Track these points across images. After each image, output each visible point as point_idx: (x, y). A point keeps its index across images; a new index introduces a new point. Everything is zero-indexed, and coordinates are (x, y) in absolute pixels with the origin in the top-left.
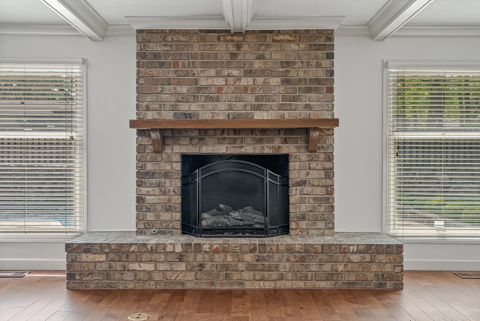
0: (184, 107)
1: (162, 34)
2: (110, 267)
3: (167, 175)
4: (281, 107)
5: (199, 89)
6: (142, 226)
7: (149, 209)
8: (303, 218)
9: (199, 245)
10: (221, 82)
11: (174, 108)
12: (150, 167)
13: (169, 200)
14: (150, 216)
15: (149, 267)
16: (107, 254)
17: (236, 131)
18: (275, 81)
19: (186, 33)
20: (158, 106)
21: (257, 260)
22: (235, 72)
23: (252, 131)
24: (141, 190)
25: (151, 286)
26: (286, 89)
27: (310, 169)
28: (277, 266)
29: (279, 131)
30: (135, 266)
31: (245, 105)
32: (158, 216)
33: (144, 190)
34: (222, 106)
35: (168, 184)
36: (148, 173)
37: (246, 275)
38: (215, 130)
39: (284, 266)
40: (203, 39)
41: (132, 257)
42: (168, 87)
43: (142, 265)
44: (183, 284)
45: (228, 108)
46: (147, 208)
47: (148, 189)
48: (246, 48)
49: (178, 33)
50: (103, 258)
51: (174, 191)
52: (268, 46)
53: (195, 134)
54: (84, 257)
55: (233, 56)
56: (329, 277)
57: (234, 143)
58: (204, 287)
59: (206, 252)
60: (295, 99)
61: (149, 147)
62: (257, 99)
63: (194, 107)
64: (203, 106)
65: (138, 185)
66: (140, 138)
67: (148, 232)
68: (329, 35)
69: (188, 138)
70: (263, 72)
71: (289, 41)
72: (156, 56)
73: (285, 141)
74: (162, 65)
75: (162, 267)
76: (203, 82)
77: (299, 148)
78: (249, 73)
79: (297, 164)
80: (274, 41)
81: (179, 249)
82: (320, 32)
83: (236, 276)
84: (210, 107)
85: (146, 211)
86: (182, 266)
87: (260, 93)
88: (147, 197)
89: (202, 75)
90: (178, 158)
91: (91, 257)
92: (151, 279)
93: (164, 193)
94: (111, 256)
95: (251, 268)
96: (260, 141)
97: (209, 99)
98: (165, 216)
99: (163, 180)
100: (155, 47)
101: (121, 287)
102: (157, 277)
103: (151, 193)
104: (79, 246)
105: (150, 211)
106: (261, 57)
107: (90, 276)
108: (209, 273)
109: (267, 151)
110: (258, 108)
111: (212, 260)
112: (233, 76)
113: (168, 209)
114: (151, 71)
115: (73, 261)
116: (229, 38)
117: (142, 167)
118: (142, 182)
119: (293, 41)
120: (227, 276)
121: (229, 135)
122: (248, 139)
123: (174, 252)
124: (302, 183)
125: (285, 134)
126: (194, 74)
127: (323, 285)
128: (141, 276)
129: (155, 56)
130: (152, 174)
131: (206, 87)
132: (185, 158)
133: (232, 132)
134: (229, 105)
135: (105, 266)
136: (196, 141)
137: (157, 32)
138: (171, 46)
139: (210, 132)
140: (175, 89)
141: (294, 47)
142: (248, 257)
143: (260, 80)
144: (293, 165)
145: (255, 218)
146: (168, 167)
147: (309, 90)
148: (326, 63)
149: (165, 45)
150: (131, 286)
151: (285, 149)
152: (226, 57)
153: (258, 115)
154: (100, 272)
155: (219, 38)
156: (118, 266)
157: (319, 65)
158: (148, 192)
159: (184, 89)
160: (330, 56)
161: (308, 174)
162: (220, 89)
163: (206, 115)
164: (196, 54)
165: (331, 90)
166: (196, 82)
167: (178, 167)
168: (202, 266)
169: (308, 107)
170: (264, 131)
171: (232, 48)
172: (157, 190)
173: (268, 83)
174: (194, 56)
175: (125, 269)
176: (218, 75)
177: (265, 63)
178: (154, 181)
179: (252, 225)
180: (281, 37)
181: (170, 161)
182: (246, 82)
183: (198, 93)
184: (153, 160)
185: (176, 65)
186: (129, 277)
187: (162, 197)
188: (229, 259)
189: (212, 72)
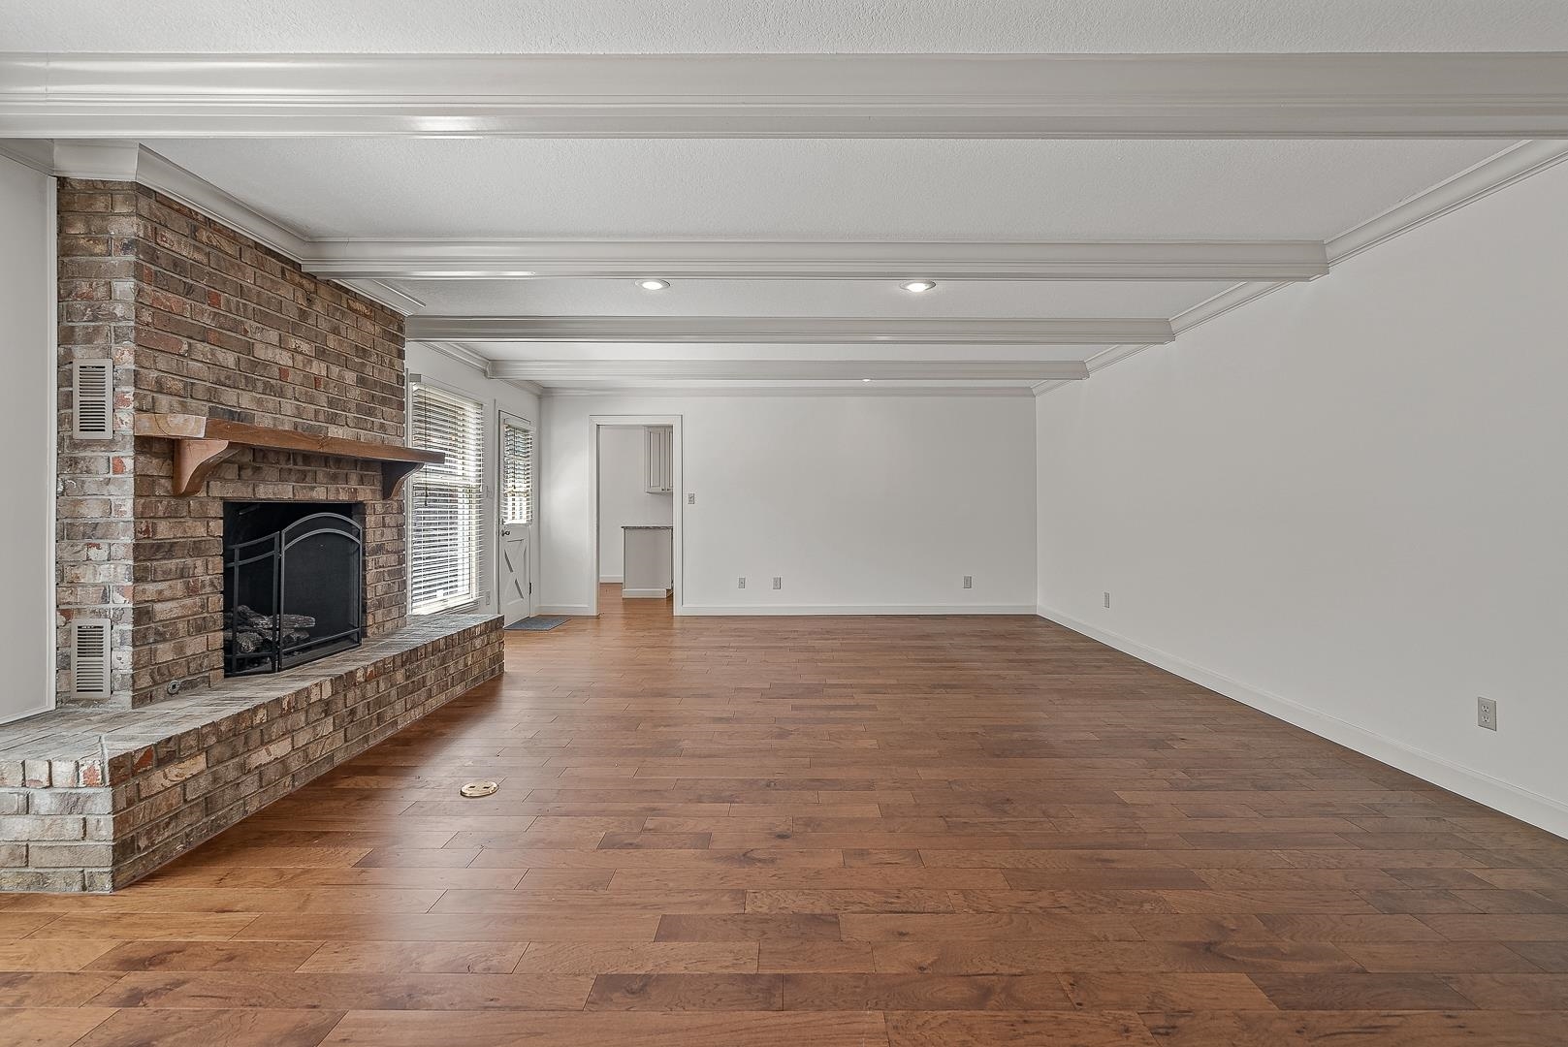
0: (232, 398)
1: (196, 224)
2: (215, 780)
3: (197, 549)
4: (358, 423)
5: (254, 366)
6: (145, 681)
7: (161, 634)
8: (379, 605)
9: (351, 674)
10: (284, 359)
11: (211, 396)
12: (164, 531)
13: (202, 606)
14: (165, 653)
15: (280, 749)
16: (207, 750)
17: (307, 457)
18: (350, 377)
19: (233, 237)
20: (181, 385)
21: (408, 678)
22: (305, 347)
23: (326, 459)
24: (144, 591)
25: (287, 786)
26: (361, 393)
27: (384, 526)
28: (424, 679)
29: (355, 462)
30: (260, 757)
31: (317, 412)
32: (180, 649)
33: (151, 589)
34: (287, 406)
35: (200, 570)
36: (159, 547)
37: (399, 706)
38: (277, 451)
39: (431, 677)
40: (261, 266)
41: (256, 736)
42: (199, 346)
43: (272, 748)
44: (331, 758)
45: (295, 411)
46: (157, 633)
47: (161, 586)
48: (318, 307)
49: (219, 231)
50: (200, 763)
51: (212, 584)
52: (343, 313)
53: (246, 458)
54: (158, 780)
55: (303, 315)
56: (463, 675)
57: (303, 480)
58: (357, 750)
59: (360, 683)
60: (371, 412)
61: (163, 481)
62: (331, 403)
63: (246, 401)
64: (259, 402)
65: (137, 580)
66: (141, 458)
67: (161, 691)
68: (400, 322)
69: (235, 467)
70: (338, 358)
71: (366, 316)
72: (177, 264)
73: (361, 482)
74: (189, 291)
75: (302, 739)
76: (261, 353)
77: (373, 492)
78: (321, 354)
79: (373, 518)
80: (349, 308)
81: (327, 692)
82: (394, 314)
83: (389, 715)
84: (271, 406)
85: (156, 642)
86: (329, 725)
87: (334, 393)
88: (158, 607)
89: (258, 336)
90: (216, 509)
91: (174, 772)
92: (285, 772)
93: (191, 591)
94: (216, 750)
95: (404, 692)
96: (334, 478)
97: (269, 389)
98: (195, 645)
99: (189, 561)
100: (175, 244)
101: (237, 819)
102: (295, 765)
103: (167, 594)
104: (147, 753)
105: (165, 640)
106: (336, 331)
107: (173, 824)
108: (361, 723)
109: (343, 497)
110: (332, 419)
111: (364, 697)
112: (301, 353)
113: (201, 628)
114: (168, 299)
115: (130, 803)
116: (297, 279)
117: (147, 531)
118: (146, 569)
119: (370, 317)
120: (380, 718)
121: (295, 464)
122: (321, 473)
124: (379, 549)
125: (362, 468)
126: (246, 331)
127: (459, 690)
128: (271, 774)
129: (175, 265)
130: (168, 549)
131: (266, 364)
132: (233, 510)
133: (300, 460)
134: (298, 408)
135: (204, 783)
136: (248, 471)
137: (188, 214)
138: (208, 255)
139: (272, 457)
140: (213, 355)
141: (368, 326)
142: (399, 677)
143: (335, 370)
144: (371, 520)
145: (295, 622)
146: (200, 531)
147: (383, 401)
148: (396, 361)
149: (197, 248)
150: (254, 806)
151: (366, 494)
152: (293, 315)
154: (193, 806)
155: (283, 272)
156: (229, 770)
157: (391, 365)
158: (160, 592)
159: (229, 359)
160: (401, 355)
161: (383, 535)
162: (283, 373)
163: (264, 421)
164: (250, 290)
165: (402, 406)
166: (249, 349)
167: (217, 528)
168: (353, 712)
169: (382, 427)
170: (340, 460)
172: (179, 585)
173: (344, 378)
174: (243, 291)
175: (244, 770)
176: (282, 345)
177: (340, 343)
178: (172, 564)
180: (357, 305)
181: (205, 518)
182: (318, 368)
183: (252, 373)
184: (171, 515)
185: (214, 300)
186: (250, 786)
187: (188, 601)
188: (382, 686)
189: (273, 336)
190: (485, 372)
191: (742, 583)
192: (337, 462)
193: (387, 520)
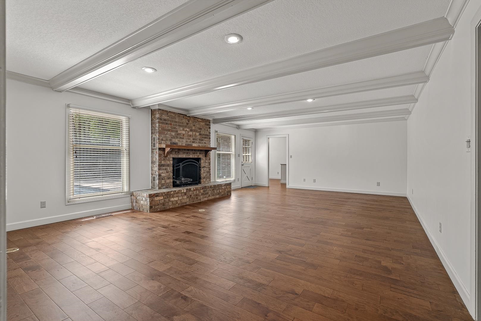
0: (174, 140)
1: (167, 112)
2: (164, 201)
3: (168, 165)
4: (199, 143)
5: (178, 134)
6: (160, 186)
7: (163, 179)
8: (204, 178)
9: (190, 189)
10: (184, 132)
11: (170, 140)
12: (163, 162)
13: (169, 175)
14: (163, 182)
15: (176, 199)
16: (163, 196)
17: (188, 150)
18: (197, 134)
19: (174, 113)
20: (165, 139)
21: (204, 192)
22: (188, 130)
23: (192, 150)
24: (160, 172)
25: (177, 205)
26: (200, 137)
28: (208, 193)
29: (199, 150)
30: (172, 199)
31: (190, 141)
32: (165, 181)
34: (184, 141)
35: (169, 169)
37: (202, 197)
38: (182, 149)
39: (210, 192)
40: (179, 117)
41: (171, 196)
42: (168, 132)
43: (174, 198)
44: (186, 203)
46: (162, 178)
47: (163, 171)
48: (190, 122)
49: (172, 113)
50: (162, 198)
51: (171, 171)
52: (196, 122)
53: (177, 150)
54: (157, 199)
55: (187, 124)
56: (219, 194)
57: (187, 154)
58: (191, 203)
59: (192, 191)
60: (202, 140)
61: (163, 154)
62: (193, 139)
63: (176, 141)
64: (179, 140)
65: (159, 170)
66: (159, 151)
67: (162, 188)
68: (209, 121)
69: (175, 152)
70: (195, 131)
72: (165, 120)
73: (200, 154)
74: (167, 123)
75: (180, 198)
76: (179, 132)
77: (203, 156)
78: (191, 130)
79: (203, 161)
80: (197, 121)
81: (185, 191)
82: (208, 120)
83: (199, 198)
84: (181, 141)
85: (162, 180)
86: (185, 197)
87: (194, 137)
88: (162, 174)
89: (179, 129)
90: (171, 159)
92: (177, 203)
93: (167, 172)
94: (165, 197)
95: (202, 194)
96: (194, 153)
97: (180, 138)
98: (168, 181)
99: (167, 167)
100: (164, 117)
101: (168, 208)
102: (179, 202)
104: (154, 194)
106: (194, 126)
107: (158, 206)
108: (193, 198)
109: (196, 157)
110: (193, 142)
111: (193, 193)
113: (169, 178)
114: (163, 126)
115: (152, 201)
116: (186, 117)
117: (160, 162)
118: (160, 168)
119: (202, 122)
120: (197, 198)
122: (191, 152)
123: (184, 192)
124: (204, 167)
125: (200, 151)
126: (177, 129)
127: (217, 196)
128: (174, 202)
129: (164, 120)
130: (163, 165)
131: (180, 134)
132: (174, 159)
133: (187, 150)
134: (186, 141)
135: (163, 201)
136: (177, 153)
137: (166, 111)
138: (170, 117)
140: (171, 133)
141: (202, 124)
142: (202, 191)
143: (194, 133)
144: (202, 161)
145: (189, 180)
146: (169, 163)
147: (205, 138)
148: (209, 129)
149: (168, 116)
150: (171, 207)
151: (201, 156)
152: (185, 124)
153: (194, 145)
154: (161, 204)
155: (183, 117)
156: (167, 200)
157: (207, 130)
158: (162, 172)
159: (173, 134)
160: (210, 128)
161: (205, 164)
162: (184, 135)
163: (180, 144)
164: (177, 121)
165: (210, 138)
166: (177, 131)
167: (172, 162)
168: (191, 196)
169: (205, 143)
170: (195, 150)
171: (187, 122)
172: (165, 171)
174: (176, 122)
175: (169, 201)
176: (183, 130)
177: (195, 128)
178: (164, 168)
179: (187, 182)
180: (199, 120)
181: (169, 160)
182: (191, 133)
183: (178, 135)
184: (164, 160)
185: (171, 124)
186: (170, 203)
187: (167, 174)
188: (197, 192)
189: (182, 129)
190: (237, 128)
191: (304, 180)
192: (195, 151)
193: (206, 161)
